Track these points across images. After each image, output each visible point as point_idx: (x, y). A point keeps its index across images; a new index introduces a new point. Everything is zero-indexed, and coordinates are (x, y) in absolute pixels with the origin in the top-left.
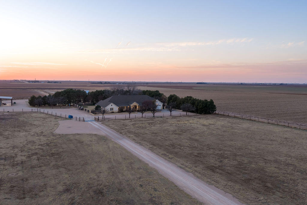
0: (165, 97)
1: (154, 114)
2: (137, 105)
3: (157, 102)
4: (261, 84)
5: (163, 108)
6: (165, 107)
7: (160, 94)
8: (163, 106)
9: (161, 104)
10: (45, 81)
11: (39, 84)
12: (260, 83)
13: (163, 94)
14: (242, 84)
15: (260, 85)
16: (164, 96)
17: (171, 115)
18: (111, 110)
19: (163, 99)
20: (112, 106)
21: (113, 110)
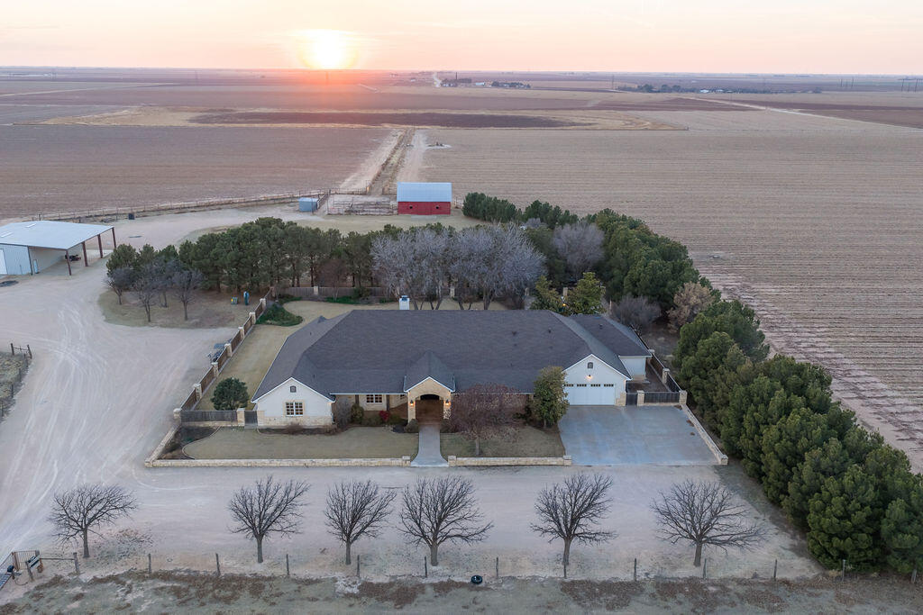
5: (631, 400)
6: (641, 395)
18: (292, 414)
19: (686, 308)
20: (295, 391)
21: (301, 414)
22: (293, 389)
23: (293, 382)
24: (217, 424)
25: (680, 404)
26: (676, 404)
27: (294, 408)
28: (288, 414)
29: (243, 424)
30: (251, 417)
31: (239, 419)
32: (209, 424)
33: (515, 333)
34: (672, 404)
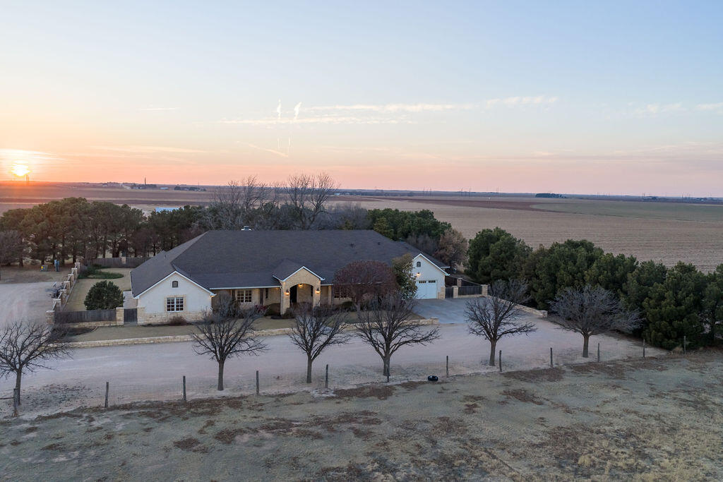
0: (455, 240)
1: (386, 358)
2: (316, 282)
3: (419, 264)
4: (705, 199)
5: (449, 294)
6: (456, 289)
7: (436, 224)
8: (449, 282)
9: (439, 275)
10: (169, 187)
11: (158, 191)
12: (703, 197)
13: (450, 226)
14: (654, 199)
15: (702, 203)
16: (454, 233)
17: (492, 362)
18: (173, 310)
19: (451, 248)
20: (177, 286)
21: (182, 309)
22: (175, 284)
23: (177, 276)
24: (93, 324)
25: (483, 294)
26: (480, 295)
27: (175, 304)
28: (169, 310)
29: (122, 323)
30: (131, 315)
31: (118, 318)
32: (86, 325)
33: (352, 245)
34: (478, 296)
